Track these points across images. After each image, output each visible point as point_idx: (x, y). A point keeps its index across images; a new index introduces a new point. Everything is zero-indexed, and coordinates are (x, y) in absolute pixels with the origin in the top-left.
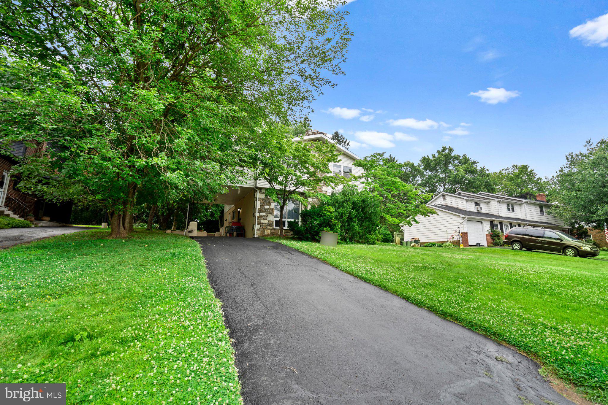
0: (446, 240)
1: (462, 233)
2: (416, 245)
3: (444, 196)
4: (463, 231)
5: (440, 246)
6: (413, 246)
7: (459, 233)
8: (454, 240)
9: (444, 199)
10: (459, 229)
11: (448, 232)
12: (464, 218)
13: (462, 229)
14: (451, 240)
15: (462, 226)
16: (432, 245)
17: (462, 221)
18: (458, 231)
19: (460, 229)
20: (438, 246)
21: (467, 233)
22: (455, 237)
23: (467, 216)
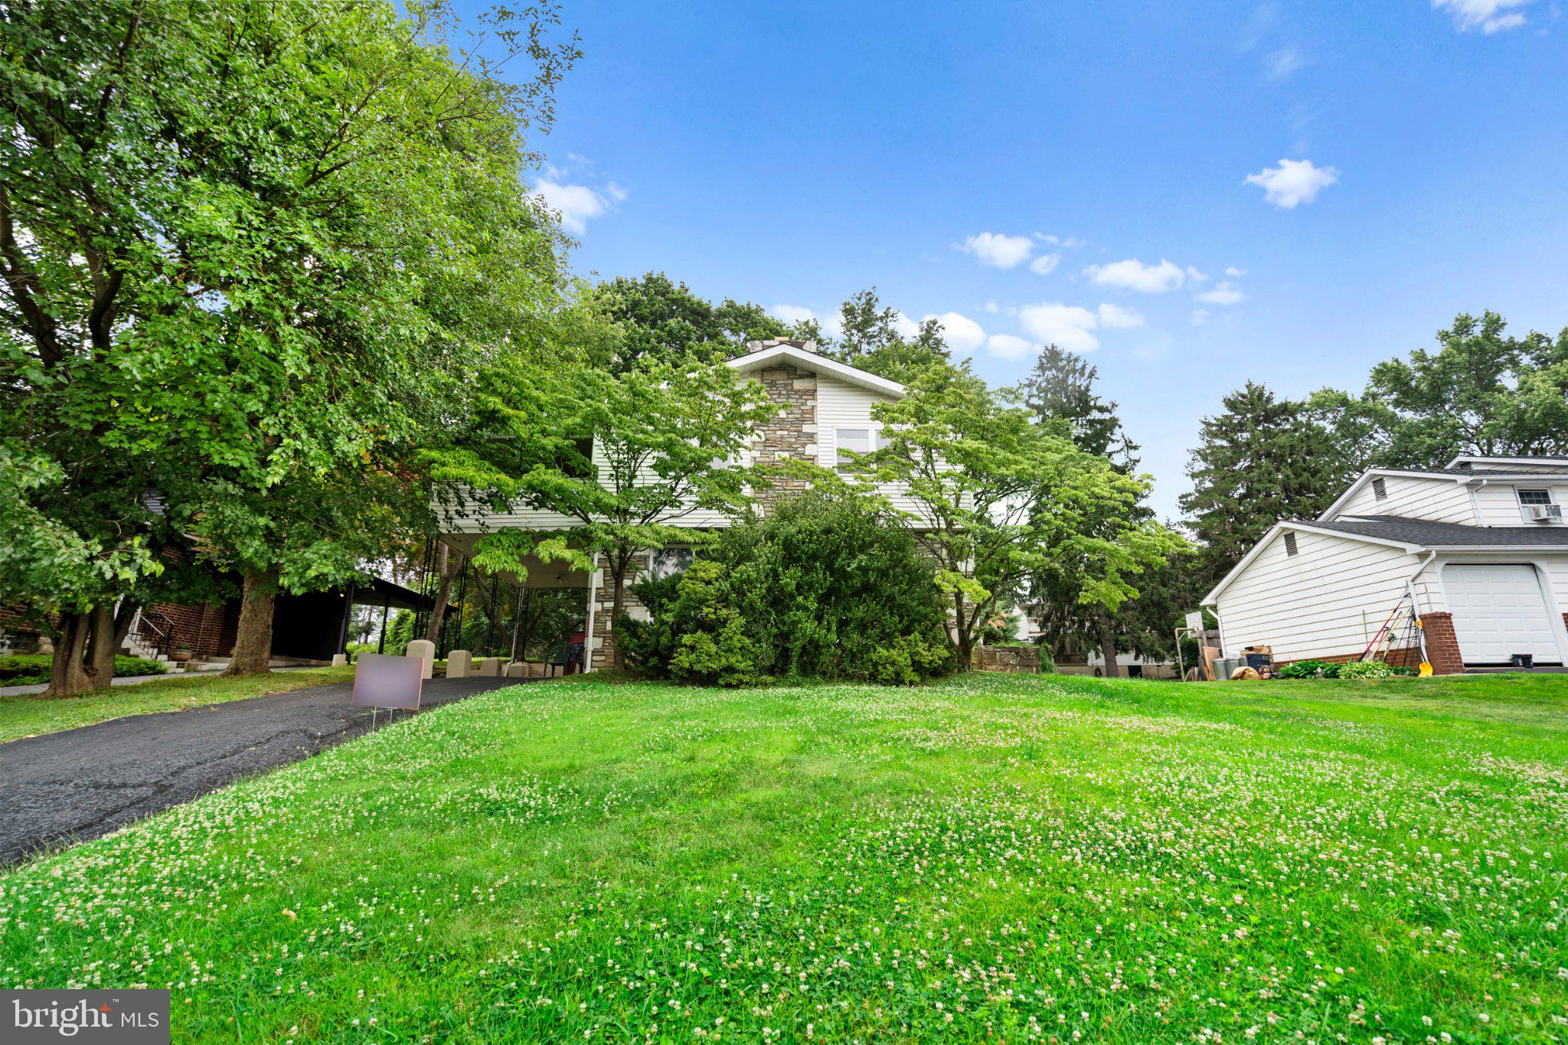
0: (1362, 649)
1: (1423, 618)
2: (1252, 671)
3: (1378, 483)
4: (1426, 610)
5: (1333, 674)
6: (1242, 676)
7: (1413, 617)
8: (1394, 646)
9: (1381, 493)
10: (1407, 602)
11: (1370, 618)
12: (1422, 556)
13: (1423, 599)
14: (1384, 646)
15: (1421, 588)
16: (1306, 670)
17: (1419, 568)
18: (1406, 613)
19: (1415, 601)
20: (1326, 676)
21: (1447, 617)
22: (1398, 634)
23: (1434, 549)
